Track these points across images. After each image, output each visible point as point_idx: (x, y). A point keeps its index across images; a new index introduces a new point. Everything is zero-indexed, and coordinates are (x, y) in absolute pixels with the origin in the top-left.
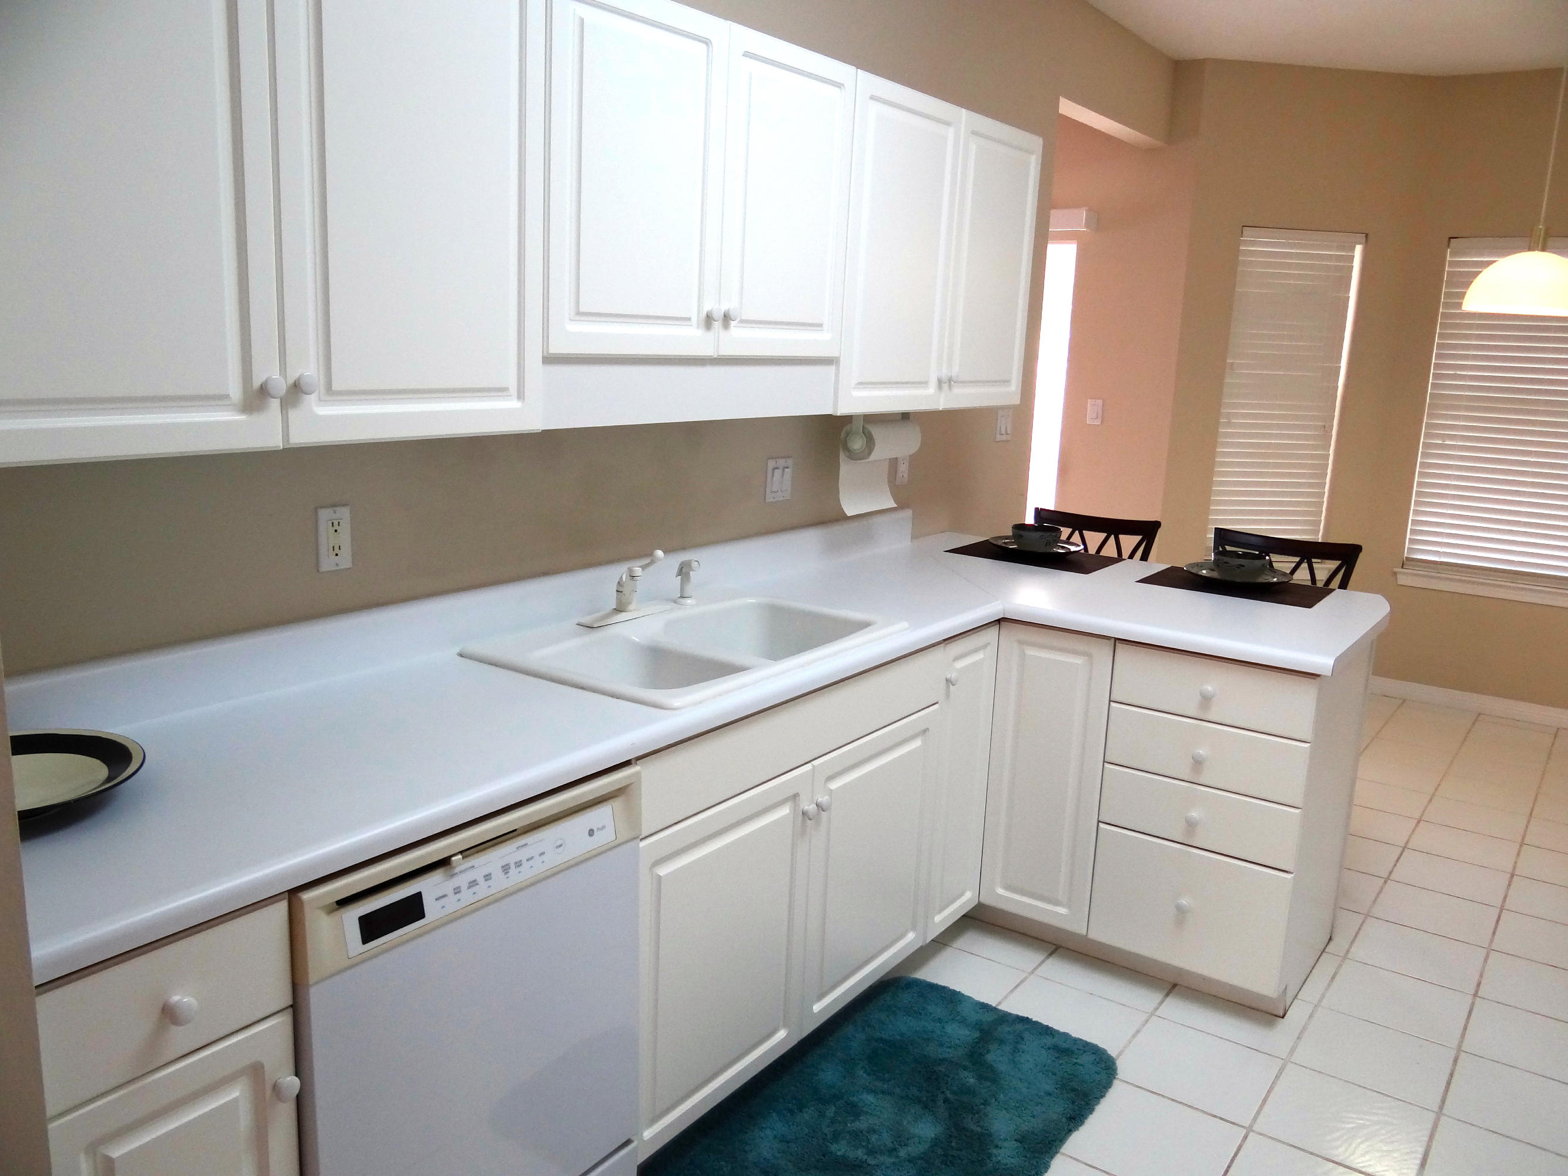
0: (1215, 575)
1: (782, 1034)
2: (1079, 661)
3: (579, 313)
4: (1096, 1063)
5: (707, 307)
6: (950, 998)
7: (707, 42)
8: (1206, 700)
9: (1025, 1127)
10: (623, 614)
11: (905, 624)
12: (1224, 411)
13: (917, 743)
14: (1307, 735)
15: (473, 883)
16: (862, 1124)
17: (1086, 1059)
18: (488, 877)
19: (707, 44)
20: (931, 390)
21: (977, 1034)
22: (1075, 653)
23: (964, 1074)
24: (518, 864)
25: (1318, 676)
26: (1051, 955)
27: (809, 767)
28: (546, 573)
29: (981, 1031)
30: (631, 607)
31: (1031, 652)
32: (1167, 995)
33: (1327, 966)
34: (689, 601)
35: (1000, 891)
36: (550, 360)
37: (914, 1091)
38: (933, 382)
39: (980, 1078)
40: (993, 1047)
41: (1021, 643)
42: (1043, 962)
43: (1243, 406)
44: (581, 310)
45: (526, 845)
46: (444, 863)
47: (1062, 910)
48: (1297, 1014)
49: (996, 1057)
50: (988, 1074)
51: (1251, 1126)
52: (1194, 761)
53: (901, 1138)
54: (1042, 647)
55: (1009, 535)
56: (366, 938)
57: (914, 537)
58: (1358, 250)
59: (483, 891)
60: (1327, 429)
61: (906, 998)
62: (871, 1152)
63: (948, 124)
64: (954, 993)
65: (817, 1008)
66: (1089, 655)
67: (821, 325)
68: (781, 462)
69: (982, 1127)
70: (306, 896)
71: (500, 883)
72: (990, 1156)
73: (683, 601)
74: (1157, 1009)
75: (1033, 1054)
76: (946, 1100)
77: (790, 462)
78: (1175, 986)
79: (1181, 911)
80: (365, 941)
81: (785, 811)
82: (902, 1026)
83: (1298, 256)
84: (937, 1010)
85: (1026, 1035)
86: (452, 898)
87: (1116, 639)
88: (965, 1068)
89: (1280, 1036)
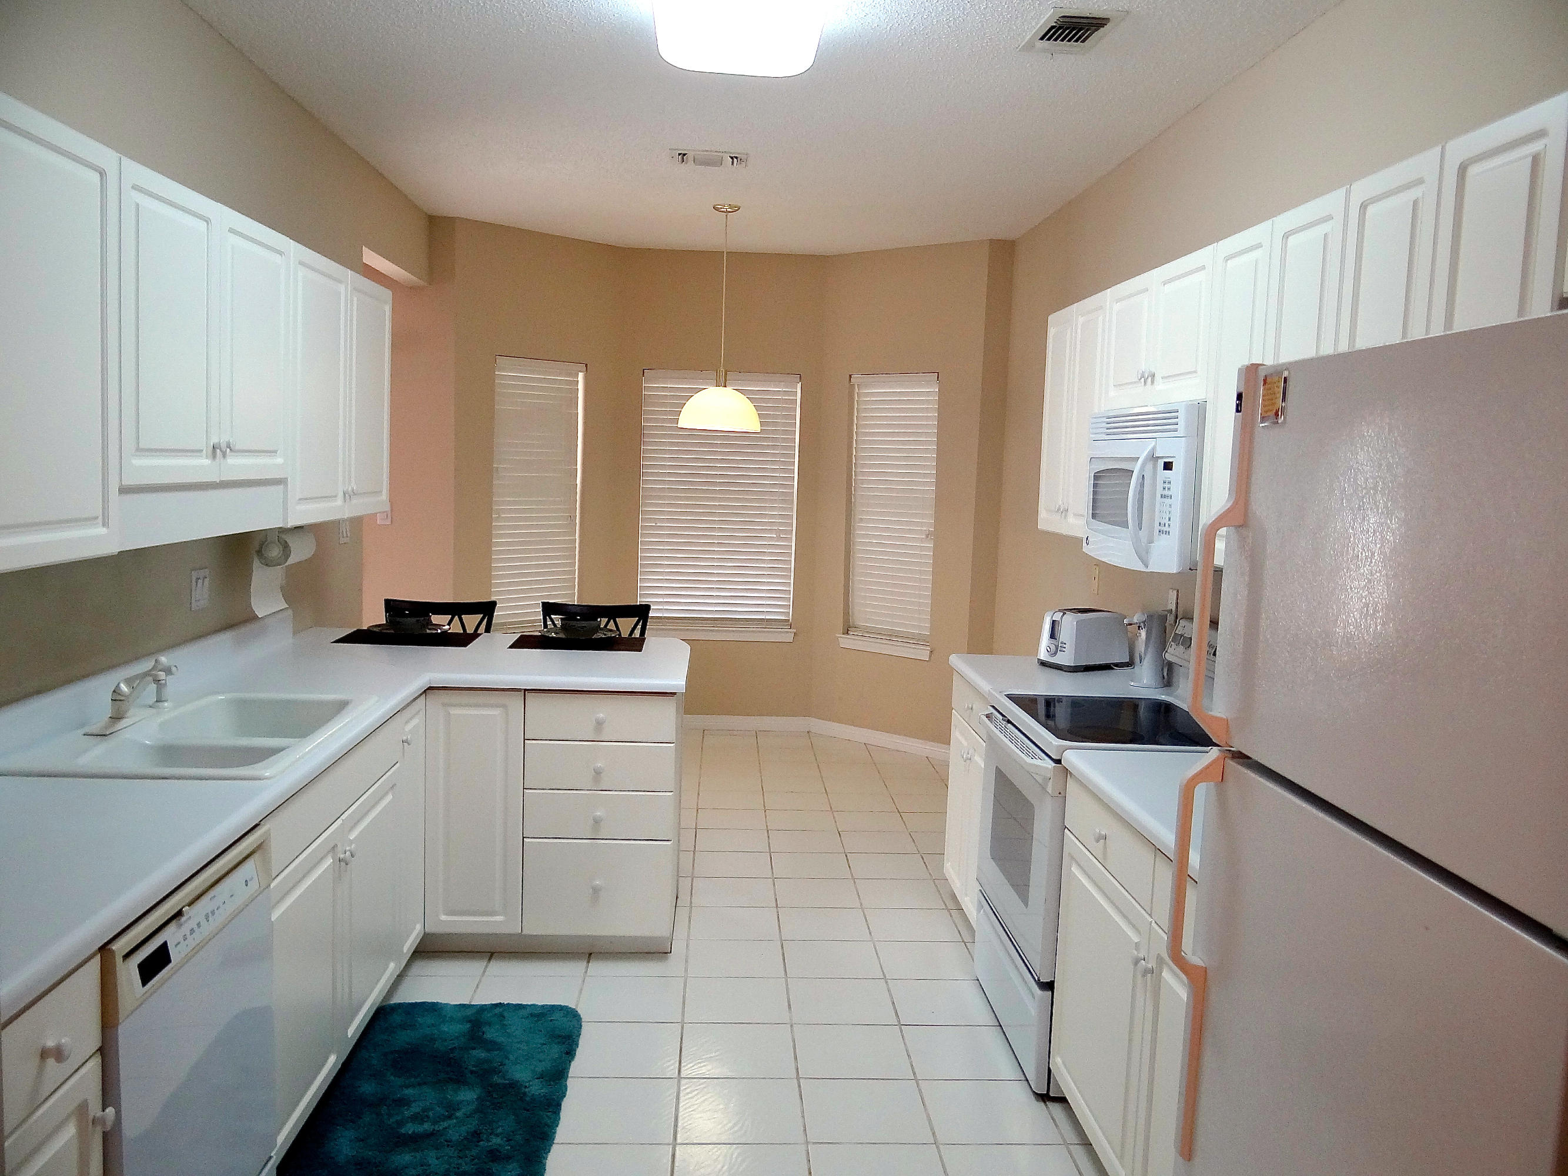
0: (562, 636)
1: (332, 1059)
2: (496, 712)
3: (138, 449)
4: (565, 1016)
5: (214, 440)
6: (432, 1008)
7: (207, 221)
8: (599, 724)
9: (539, 1069)
10: (124, 720)
11: (375, 698)
12: (495, 507)
13: (390, 797)
14: (673, 738)
15: (192, 931)
16: (415, 1108)
17: (557, 1016)
18: (199, 925)
19: (206, 221)
20: (339, 502)
21: (468, 1025)
22: (492, 706)
23: (474, 1052)
24: (213, 913)
25: (675, 694)
26: (490, 959)
27: (339, 821)
28: (39, 692)
29: (470, 1021)
30: (128, 714)
31: (455, 711)
32: (588, 962)
33: (683, 913)
34: (166, 704)
35: (443, 918)
36: (124, 490)
37: (442, 1076)
38: (341, 494)
39: (489, 1050)
40: (485, 1029)
41: (444, 705)
42: (486, 967)
43: (509, 503)
44: (141, 446)
45: (215, 896)
46: (179, 914)
47: (499, 918)
48: (678, 947)
49: (491, 1033)
50: (492, 1046)
51: (683, 1020)
52: (595, 772)
53: (451, 1108)
54: (461, 705)
55: (382, 623)
56: (145, 981)
57: (295, 633)
58: (581, 376)
59: (198, 937)
60: (572, 518)
61: (397, 1018)
62: (435, 1123)
63: (340, 282)
64: (434, 1004)
65: (351, 1032)
66: (504, 706)
67: (275, 452)
68: (202, 573)
69: (508, 1079)
70: (115, 947)
71: (207, 929)
72: (525, 1094)
73: (160, 704)
74: (586, 972)
75: (516, 1026)
76: (472, 1072)
77: (207, 572)
78: (590, 954)
79: (596, 890)
80: (144, 984)
81: (329, 861)
82: (403, 1038)
83: (540, 380)
84: (429, 1020)
85: (506, 1014)
86: (183, 944)
87: (525, 690)
88: (474, 1049)
89: (674, 964)
